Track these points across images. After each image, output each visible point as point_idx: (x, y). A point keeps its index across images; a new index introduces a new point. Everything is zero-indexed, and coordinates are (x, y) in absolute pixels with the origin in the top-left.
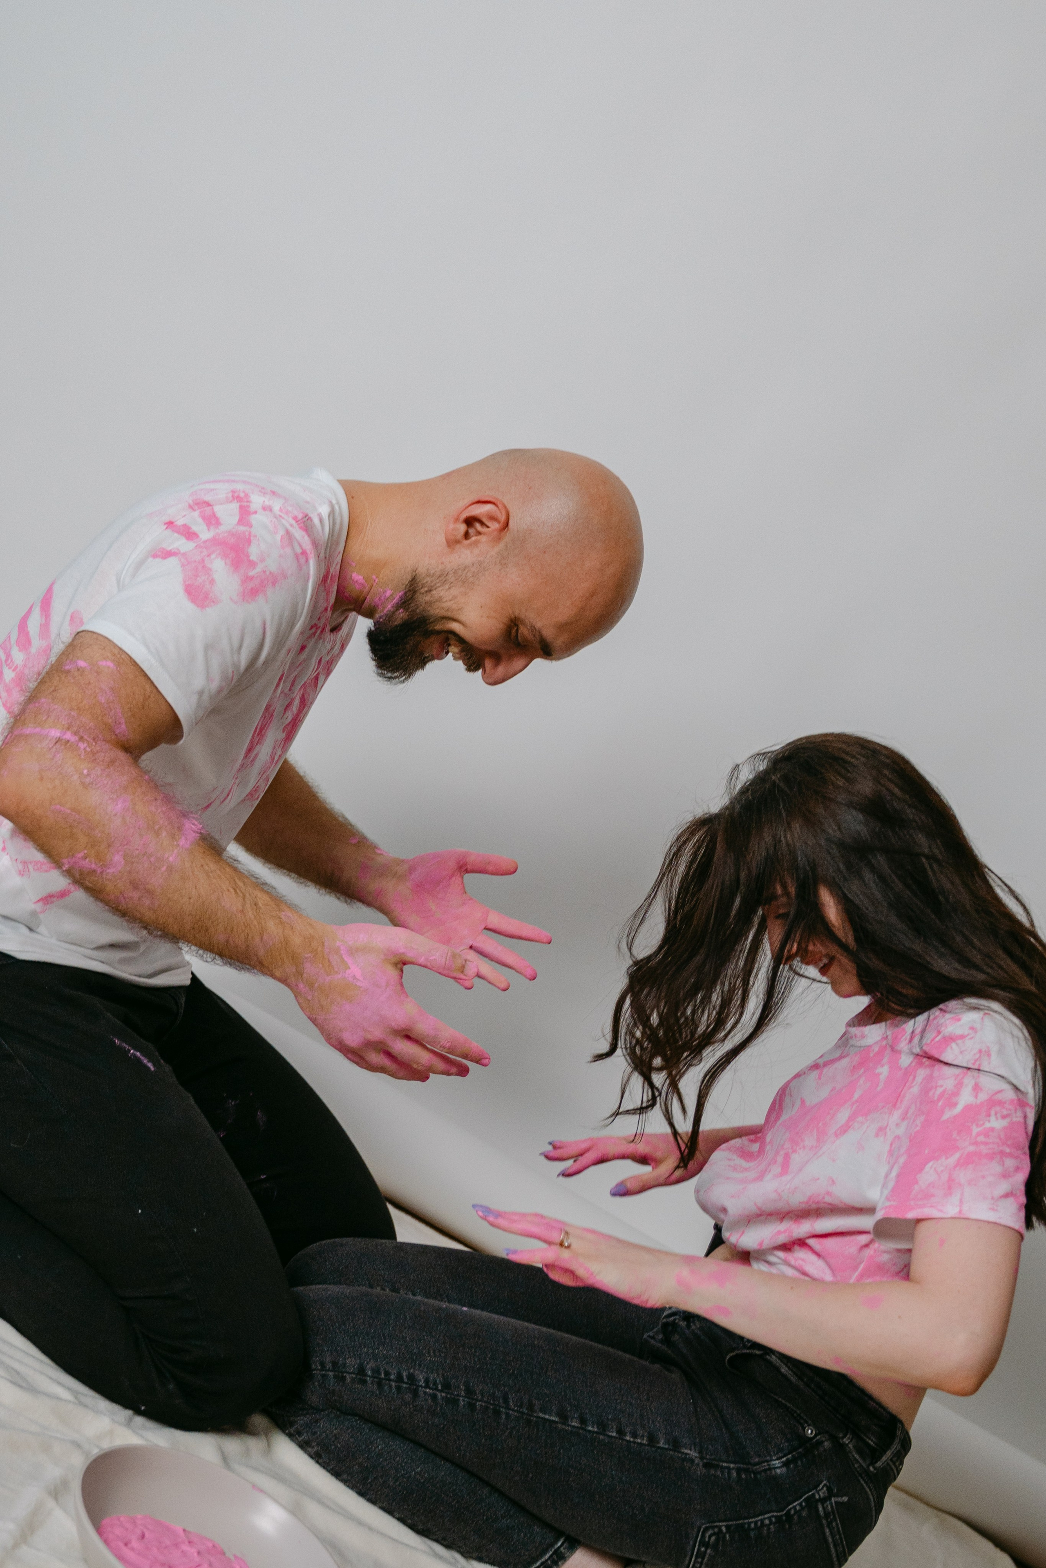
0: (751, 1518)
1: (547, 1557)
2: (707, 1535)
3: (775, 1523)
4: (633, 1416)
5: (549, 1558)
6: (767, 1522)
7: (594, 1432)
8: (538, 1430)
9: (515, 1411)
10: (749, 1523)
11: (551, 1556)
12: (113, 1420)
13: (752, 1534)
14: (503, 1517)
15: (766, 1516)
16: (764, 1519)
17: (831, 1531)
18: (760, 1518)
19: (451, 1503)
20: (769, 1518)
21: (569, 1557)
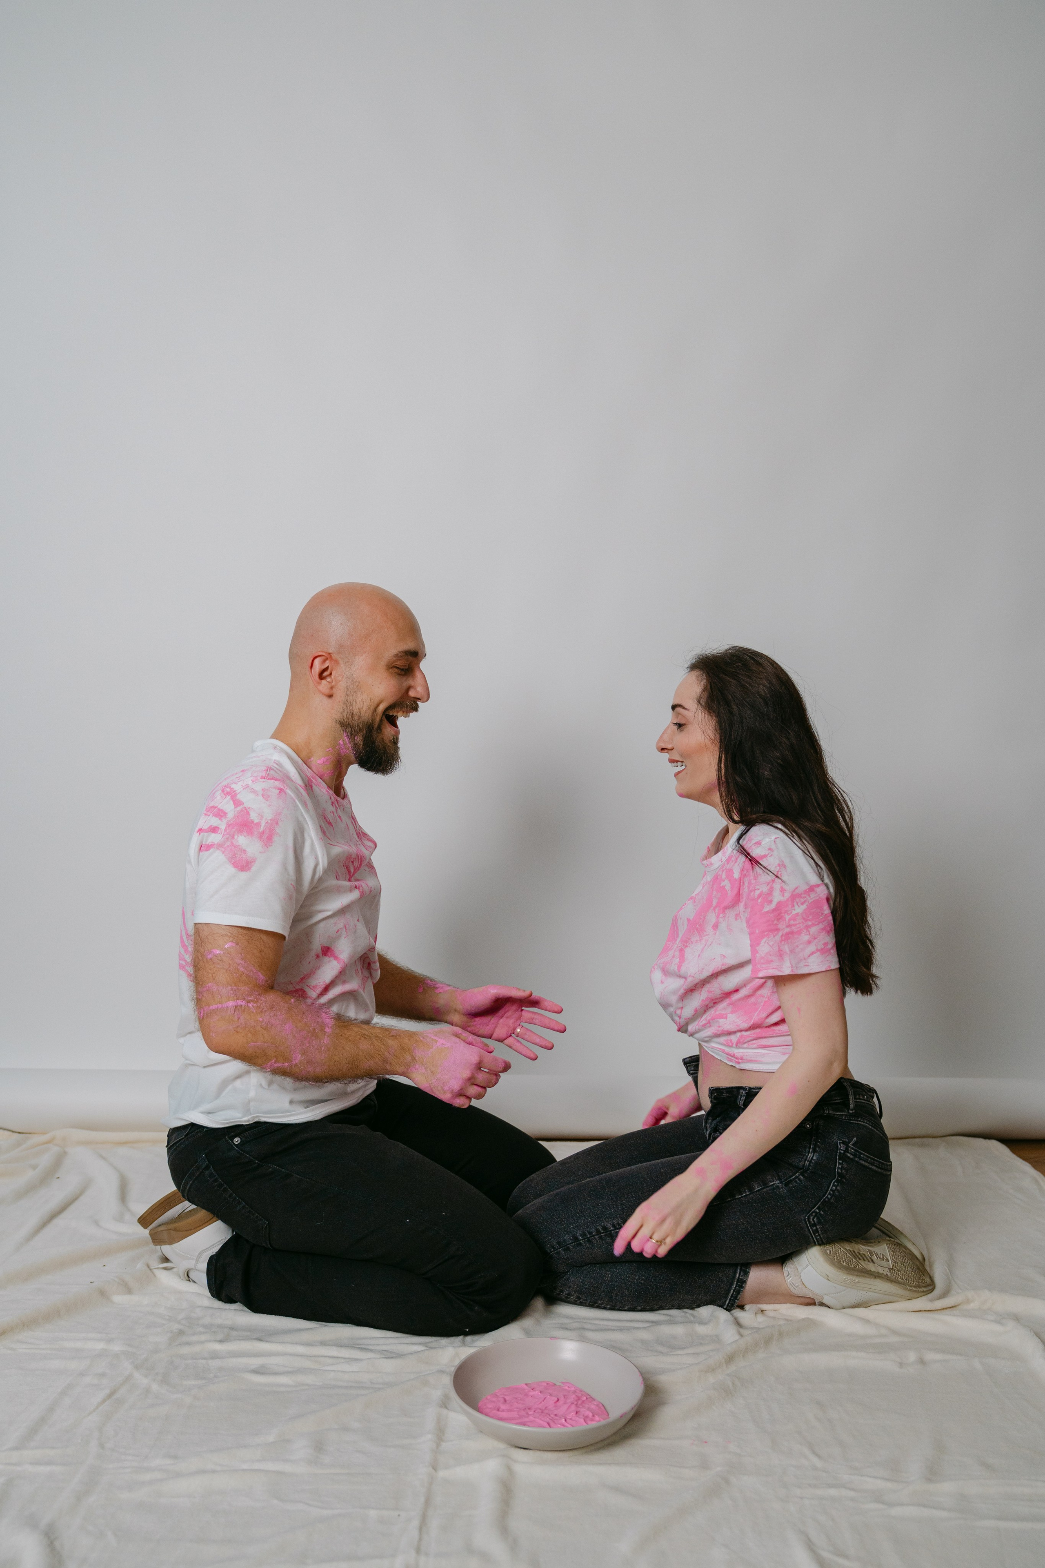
0: (826, 1193)
1: (734, 1286)
2: (811, 1220)
3: (838, 1184)
5: (736, 1286)
6: (834, 1188)
10: (827, 1197)
11: (737, 1284)
12: (455, 1347)
13: (832, 1201)
16: (832, 1188)
17: (863, 1160)
19: (665, 1286)
20: (833, 1185)
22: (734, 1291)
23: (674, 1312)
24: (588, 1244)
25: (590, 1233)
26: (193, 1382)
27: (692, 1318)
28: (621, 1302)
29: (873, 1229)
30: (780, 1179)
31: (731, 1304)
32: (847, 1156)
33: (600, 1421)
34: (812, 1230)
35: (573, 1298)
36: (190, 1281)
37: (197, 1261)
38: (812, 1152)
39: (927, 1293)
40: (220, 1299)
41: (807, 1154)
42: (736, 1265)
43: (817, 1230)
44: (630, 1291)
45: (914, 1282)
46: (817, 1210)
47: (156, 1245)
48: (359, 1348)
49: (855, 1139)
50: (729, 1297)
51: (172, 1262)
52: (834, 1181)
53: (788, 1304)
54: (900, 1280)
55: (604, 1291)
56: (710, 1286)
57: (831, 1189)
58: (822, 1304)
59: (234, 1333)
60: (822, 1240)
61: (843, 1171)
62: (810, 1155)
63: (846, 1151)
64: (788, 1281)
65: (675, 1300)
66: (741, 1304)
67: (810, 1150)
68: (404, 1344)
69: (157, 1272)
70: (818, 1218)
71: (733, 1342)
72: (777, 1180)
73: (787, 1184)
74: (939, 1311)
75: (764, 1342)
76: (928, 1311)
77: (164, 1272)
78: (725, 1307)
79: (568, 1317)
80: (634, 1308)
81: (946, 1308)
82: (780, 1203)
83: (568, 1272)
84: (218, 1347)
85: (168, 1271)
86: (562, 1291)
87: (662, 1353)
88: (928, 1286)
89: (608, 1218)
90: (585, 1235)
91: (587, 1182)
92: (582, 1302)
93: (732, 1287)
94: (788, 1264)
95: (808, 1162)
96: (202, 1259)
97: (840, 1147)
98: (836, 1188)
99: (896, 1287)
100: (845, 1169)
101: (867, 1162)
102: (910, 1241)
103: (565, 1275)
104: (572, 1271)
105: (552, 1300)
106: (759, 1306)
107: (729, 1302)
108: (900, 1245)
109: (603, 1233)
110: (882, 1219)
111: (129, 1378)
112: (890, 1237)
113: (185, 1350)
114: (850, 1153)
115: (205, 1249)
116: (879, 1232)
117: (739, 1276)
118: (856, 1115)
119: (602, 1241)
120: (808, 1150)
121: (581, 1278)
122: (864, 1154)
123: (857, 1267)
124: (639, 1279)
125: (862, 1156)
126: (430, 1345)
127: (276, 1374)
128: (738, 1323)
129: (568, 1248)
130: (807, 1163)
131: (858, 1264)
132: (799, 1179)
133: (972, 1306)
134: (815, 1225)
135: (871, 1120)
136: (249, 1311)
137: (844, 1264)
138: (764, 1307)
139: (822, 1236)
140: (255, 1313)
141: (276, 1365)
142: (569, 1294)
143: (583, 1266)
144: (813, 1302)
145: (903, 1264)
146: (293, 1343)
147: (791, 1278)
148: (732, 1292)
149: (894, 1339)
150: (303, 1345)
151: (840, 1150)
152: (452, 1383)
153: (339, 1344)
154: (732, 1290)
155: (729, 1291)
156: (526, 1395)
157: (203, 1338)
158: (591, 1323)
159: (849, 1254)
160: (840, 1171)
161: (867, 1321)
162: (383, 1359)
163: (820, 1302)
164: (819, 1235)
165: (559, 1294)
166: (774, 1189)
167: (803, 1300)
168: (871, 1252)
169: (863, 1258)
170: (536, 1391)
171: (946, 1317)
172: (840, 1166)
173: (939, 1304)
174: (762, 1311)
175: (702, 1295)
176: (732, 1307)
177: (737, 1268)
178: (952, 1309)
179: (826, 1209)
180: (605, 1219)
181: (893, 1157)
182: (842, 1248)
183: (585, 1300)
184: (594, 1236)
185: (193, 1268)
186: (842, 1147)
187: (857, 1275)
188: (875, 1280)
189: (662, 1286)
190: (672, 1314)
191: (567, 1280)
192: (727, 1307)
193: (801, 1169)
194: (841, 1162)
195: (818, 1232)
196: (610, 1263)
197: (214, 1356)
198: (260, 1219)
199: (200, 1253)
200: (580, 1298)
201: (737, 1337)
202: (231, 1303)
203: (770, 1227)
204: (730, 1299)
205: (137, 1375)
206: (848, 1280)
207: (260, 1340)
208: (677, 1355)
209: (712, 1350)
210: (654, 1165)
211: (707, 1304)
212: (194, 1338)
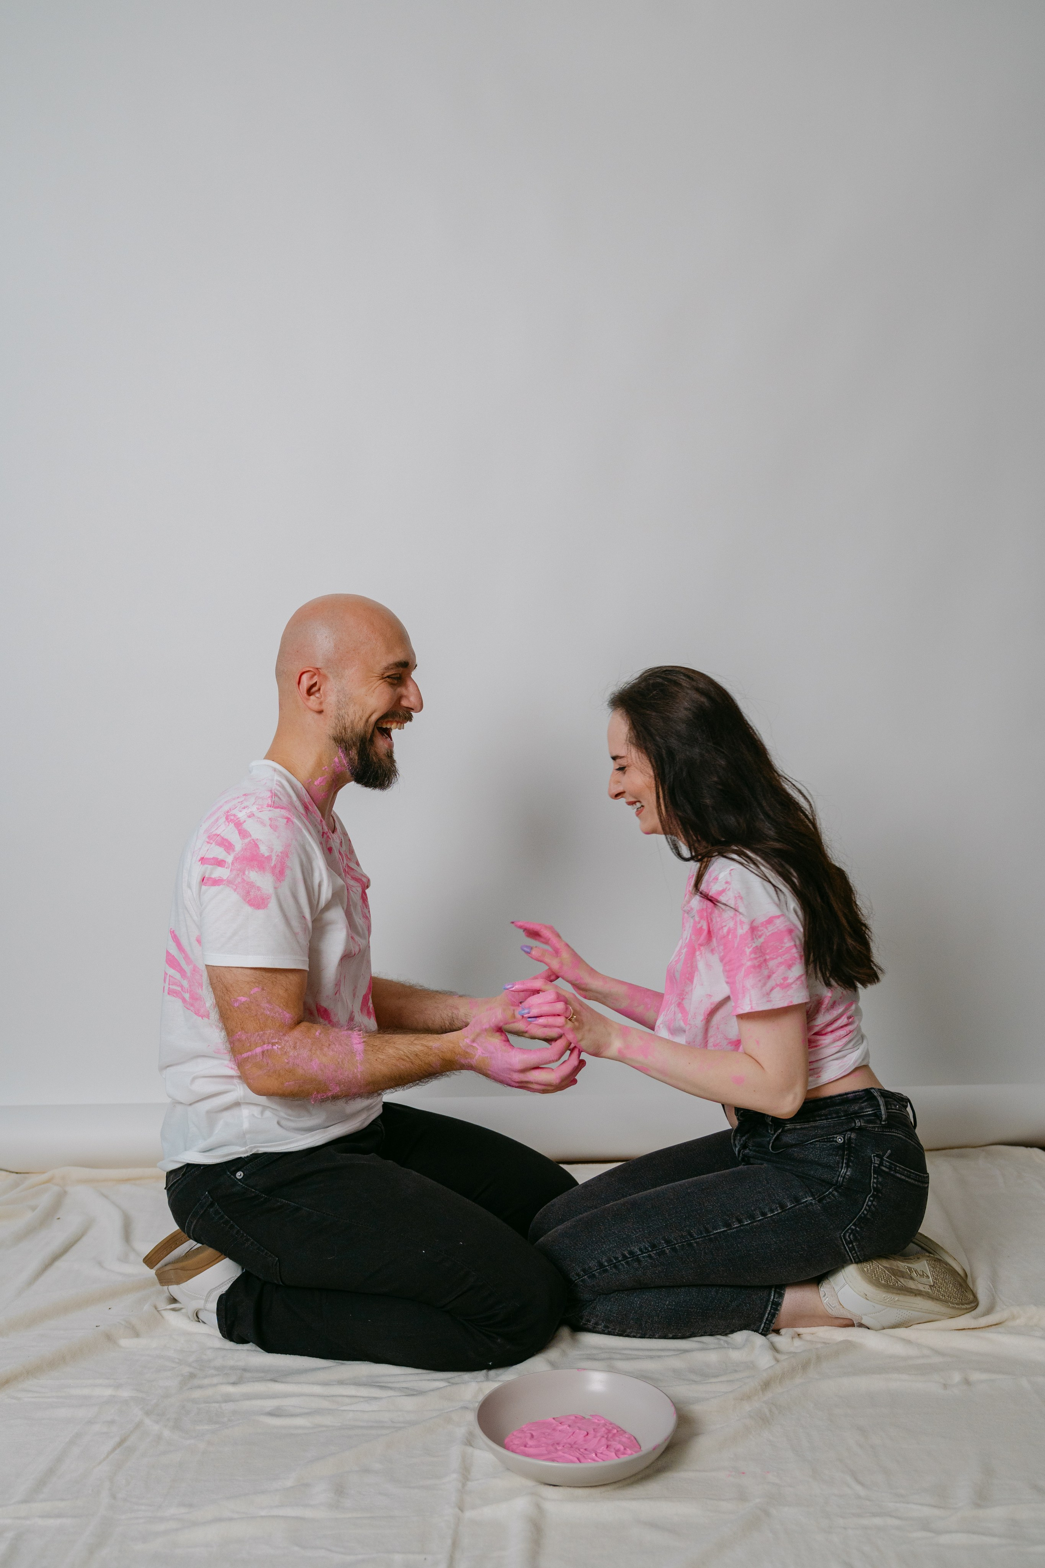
1: (769, 1309)
2: (848, 1238)
3: (874, 1200)
4: (764, 1199)
5: (771, 1309)
6: (870, 1203)
7: (749, 1224)
8: (718, 1241)
9: (699, 1238)
10: (863, 1213)
11: (771, 1307)
12: (478, 1382)
13: (868, 1216)
14: (731, 1301)
15: (867, 1201)
16: (868, 1202)
18: (865, 1205)
19: (696, 1311)
21: (782, 1302)
22: (768, 1315)
23: (707, 1339)
25: (616, 1258)
26: (206, 1427)
27: (726, 1345)
29: (911, 1245)
30: (813, 1195)
31: (766, 1328)
33: (632, 1454)
34: (848, 1247)
35: (600, 1327)
36: (199, 1322)
37: (206, 1301)
38: (845, 1167)
39: (971, 1310)
40: (231, 1340)
41: (840, 1170)
42: (770, 1287)
43: (853, 1248)
44: (660, 1317)
45: (956, 1299)
46: (853, 1227)
47: (163, 1286)
48: (379, 1386)
49: (889, 1151)
50: (764, 1321)
51: (180, 1303)
52: (869, 1196)
53: (826, 1328)
54: (941, 1297)
55: (632, 1319)
57: (867, 1205)
58: (861, 1325)
59: (248, 1375)
60: (859, 1259)
61: (879, 1186)
62: (843, 1170)
63: (881, 1164)
64: (825, 1302)
66: (777, 1328)
67: (843, 1165)
68: (423, 1380)
69: (164, 1313)
70: (854, 1235)
71: (769, 1367)
72: (810, 1197)
73: (820, 1201)
74: (983, 1329)
75: (802, 1367)
76: (973, 1329)
77: (173, 1313)
78: (761, 1330)
79: (595, 1348)
80: (665, 1336)
81: (991, 1326)
82: (814, 1220)
83: (595, 1300)
84: (231, 1389)
85: (177, 1312)
86: (589, 1321)
87: (695, 1381)
88: (971, 1302)
89: (634, 1242)
90: (611, 1261)
91: (611, 1205)
93: (766, 1311)
94: (824, 1284)
96: (211, 1299)
97: (874, 1161)
98: (872, 1203)
99: (937, 1305)
100: (880, 1183)
101: (903, 1175)
102: (951, 1256)
103: (592, 1303)
104: (599, 1299)
105: (578, 1327)
106: (795, 1329)
107: (764, 1327)
108: (939, 1261)
109: (629, 1258)
110: (921, 1234)
111: (139, 1425)
112: (930, 1253)
113: (197, 1394)
114: (885, 1167)
115: (214, 1289)
116: (919, 1249)
117: (774, 1298)
118: (889, 1126)
119: (629, 1266)
120: (840, 1165)
121: (608, 1306)
122: (899, 1167)
123: (897, 1285)
124: (669, 1304)
125: (898, 1168)
126: (452, 1381)
127: (292, 1415)
128: (774, 1348)
129: (594, 1275)
130: (840, 1179)
131: (897, 1282)
132: (833, 1195)
133: (1018, 1322)
134: (851, 1242)
135: (905, 1130)
136: (263, 1351)
137: (883, 1282)
138: (800, 1330)
139: (858, 1254)
140: (269, 1353)
141: (292, 1406)
142: (596, 1324)
143: (610, 1294)
144: (851, 1323)
145: (944, 1281)
146: (309, 1383)
147: (827, 1299)
148: (767, 1315)
149: (937, 1360)
150: (320, 1384)
151: (874, 1163)
152: (477, 1418)
153: (357, 1383)
156: (554, 1430)
157: (215, 1380)
158: (620, 1354)
159: (888, 1271)
160: (875, 1185)
161: (908, 1342)
162: (404, 1397)
163: (859, 1323)
164: (856, 1253)
165: (585, 1324)
166: (806, 1206)
167: (841, 1321)
168: (910, 1269)
169: (903, 1275)
170: (564, 1425)
171: (991, 1335)
172: (875, 1181)
173: (983, 1321)
174: (799, 1335)
175: (735, 1320)
176: (767, 1331)
178: (997, 1326)
179: (862, 1225)
180: (632, 1244)
181: (929, 1168)
182: (880, 1266)
183: (612, 1329)
184: (620, 1261)
185: (202, 1307)
186: (877, 1161)
187: (897, 1294)
188: (916, 1298)
189: (694, 1311)
190: (705, 1341)
191: (594, 1308)
192: (762, 1331)
193: (834, 1185)
194: (875, 1176)
195: (855, 1250)
196: (638, 1289)
197: (228, 1399)
199: (209, 1292)
201: (773, 1363)
202: (243, 1343)
203: (804, 1245)
204: (765, 1323)
205: (147, 1421)
206: (887, 1299)
207: (275, 1381)
208: (711, 1383)
209: (748, 1377)
210: (680, 1185)
211: (741, 1330)
212: (206, 1381)
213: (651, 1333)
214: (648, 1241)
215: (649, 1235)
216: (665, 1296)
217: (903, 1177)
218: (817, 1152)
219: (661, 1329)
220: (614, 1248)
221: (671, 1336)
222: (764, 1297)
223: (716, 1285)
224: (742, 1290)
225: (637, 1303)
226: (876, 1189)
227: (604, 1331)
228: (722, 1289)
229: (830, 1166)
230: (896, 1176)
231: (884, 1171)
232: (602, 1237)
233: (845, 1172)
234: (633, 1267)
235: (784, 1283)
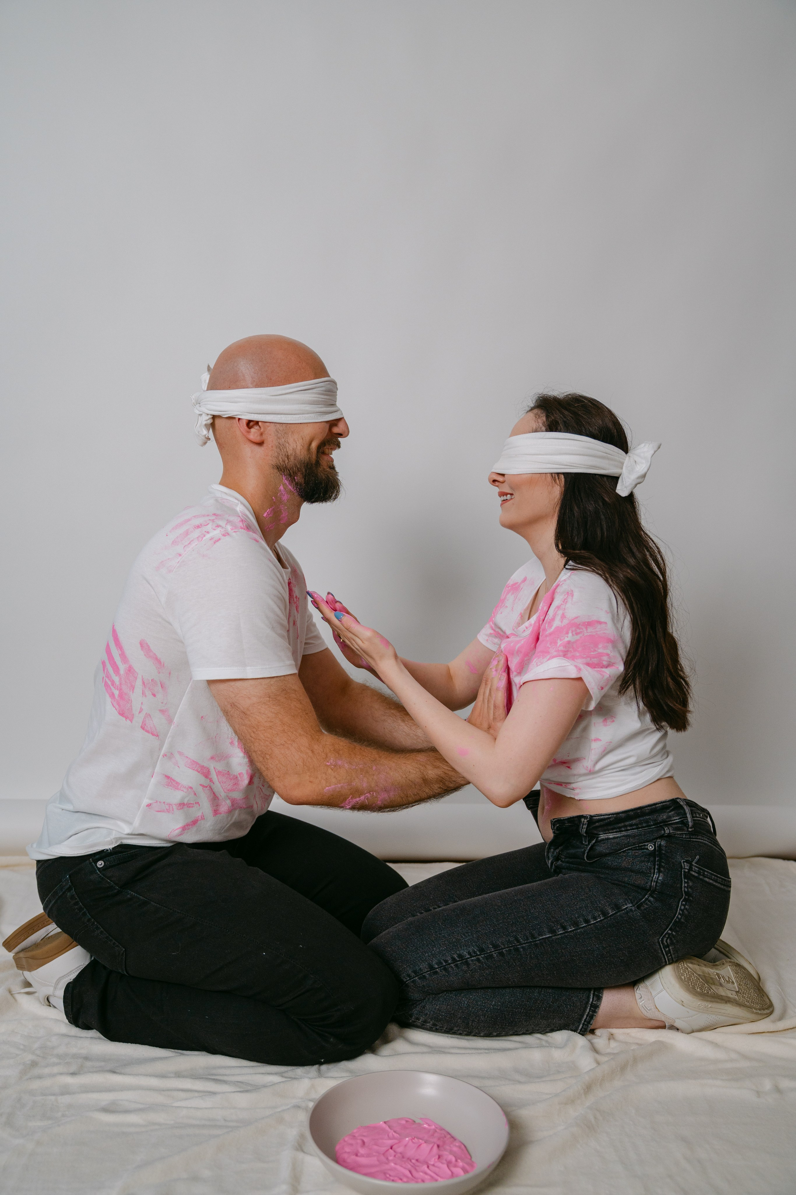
1: (588, 1011)
5: (589, 1011)
11: (590, 1009)
12: (311, 1078)
22: (587, 1016)
24: (444, 972)
25: (446, 961)
28: (477, 1028)
32: (692, 875)
38: (657, 873)
41: (652, 875)
42: (589, 990)
48: (214, 1079)
49: (698, 857)
52: (681, 900)
55: (460, 1018)
56: (565, 1011)
59: (89, 1065)
61: (689, 890)
63: (690, 869)
65: (530, 1025)
68: (260, 1073)
71: (591, 1069)
74: (780, 1033)
75: (620, 1068)
77: (26, 997)
81: (787, 1029)
83: (424, 999)
84: (69, 1080)
85: (29, 996)
86: (418, 1019)
87: (520, 1082)
90: (441, 963)
92: (438, 1029)
95: (654, 882)
97: (684, 866)
98: (685, 907)
100: (691, 887)
103: (421, 1002)
104: (429, 999)
113: (35, 1085)
117: (593, 1001)
119: (458, 969)
120: (652, 871)
121: (437, 1005)
124: (495, 1005)
125: (706, 873)
126: (286, 1076)
127: (126, 1111)
128: (592, 1048)
129: (424, 977)
130: (653, 884)
141: (127, 1100)
142: (425, 1022)
143: (439, 994)
146: (147, 1075)
147: (643, 1002)
148: (585, 1017)
149: (746, 1065)
150: (157, 1076)
151: (684, 869)
152: (309, 1123)
153: (194, 1076)
154: (585, 1015)
155: (582, 1016)
157: (55, 1070)
160: (686, 890)
162: (239, 1093)
165: (415, 1022)
172: (686, 885)
173: (780, 1025)
174: (617, 1036)
177: (590, 993)
183: (440, 1027)
184: (450, 964)
186: (687, 866)
189: (518, 1011)
191: (424, 1007)
194: (686, 880)
196: (465, 989)
197: (65, 1090)
198: (117, 946)
200: (436, 1025)
201: (595, 1064)
207: (114, 1072)
208: (535, 1083)
209: (569, 1078)
212: (47, 1071)
213: (477, 1031)
214: (476, 945)
215: (478, 939)
216: (491, 997)
217: (711, 881)
218: (630, 859)
219: (487, 1028)
220: (444, 951)
221: (495, 1034)
222: (584, 1000)
223: (540, 987)
224: (563, 991)
225: (465, 1003)
226: (687, 893)
227: (432, 1028)
228: (544, 990)
229: (643, 872)
230: (705, 881)
231: (694, 876)
232: (432, 940)
233: (658, 877)
234: (462, 970)
235: (603, 986)
